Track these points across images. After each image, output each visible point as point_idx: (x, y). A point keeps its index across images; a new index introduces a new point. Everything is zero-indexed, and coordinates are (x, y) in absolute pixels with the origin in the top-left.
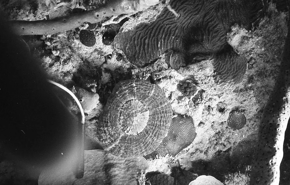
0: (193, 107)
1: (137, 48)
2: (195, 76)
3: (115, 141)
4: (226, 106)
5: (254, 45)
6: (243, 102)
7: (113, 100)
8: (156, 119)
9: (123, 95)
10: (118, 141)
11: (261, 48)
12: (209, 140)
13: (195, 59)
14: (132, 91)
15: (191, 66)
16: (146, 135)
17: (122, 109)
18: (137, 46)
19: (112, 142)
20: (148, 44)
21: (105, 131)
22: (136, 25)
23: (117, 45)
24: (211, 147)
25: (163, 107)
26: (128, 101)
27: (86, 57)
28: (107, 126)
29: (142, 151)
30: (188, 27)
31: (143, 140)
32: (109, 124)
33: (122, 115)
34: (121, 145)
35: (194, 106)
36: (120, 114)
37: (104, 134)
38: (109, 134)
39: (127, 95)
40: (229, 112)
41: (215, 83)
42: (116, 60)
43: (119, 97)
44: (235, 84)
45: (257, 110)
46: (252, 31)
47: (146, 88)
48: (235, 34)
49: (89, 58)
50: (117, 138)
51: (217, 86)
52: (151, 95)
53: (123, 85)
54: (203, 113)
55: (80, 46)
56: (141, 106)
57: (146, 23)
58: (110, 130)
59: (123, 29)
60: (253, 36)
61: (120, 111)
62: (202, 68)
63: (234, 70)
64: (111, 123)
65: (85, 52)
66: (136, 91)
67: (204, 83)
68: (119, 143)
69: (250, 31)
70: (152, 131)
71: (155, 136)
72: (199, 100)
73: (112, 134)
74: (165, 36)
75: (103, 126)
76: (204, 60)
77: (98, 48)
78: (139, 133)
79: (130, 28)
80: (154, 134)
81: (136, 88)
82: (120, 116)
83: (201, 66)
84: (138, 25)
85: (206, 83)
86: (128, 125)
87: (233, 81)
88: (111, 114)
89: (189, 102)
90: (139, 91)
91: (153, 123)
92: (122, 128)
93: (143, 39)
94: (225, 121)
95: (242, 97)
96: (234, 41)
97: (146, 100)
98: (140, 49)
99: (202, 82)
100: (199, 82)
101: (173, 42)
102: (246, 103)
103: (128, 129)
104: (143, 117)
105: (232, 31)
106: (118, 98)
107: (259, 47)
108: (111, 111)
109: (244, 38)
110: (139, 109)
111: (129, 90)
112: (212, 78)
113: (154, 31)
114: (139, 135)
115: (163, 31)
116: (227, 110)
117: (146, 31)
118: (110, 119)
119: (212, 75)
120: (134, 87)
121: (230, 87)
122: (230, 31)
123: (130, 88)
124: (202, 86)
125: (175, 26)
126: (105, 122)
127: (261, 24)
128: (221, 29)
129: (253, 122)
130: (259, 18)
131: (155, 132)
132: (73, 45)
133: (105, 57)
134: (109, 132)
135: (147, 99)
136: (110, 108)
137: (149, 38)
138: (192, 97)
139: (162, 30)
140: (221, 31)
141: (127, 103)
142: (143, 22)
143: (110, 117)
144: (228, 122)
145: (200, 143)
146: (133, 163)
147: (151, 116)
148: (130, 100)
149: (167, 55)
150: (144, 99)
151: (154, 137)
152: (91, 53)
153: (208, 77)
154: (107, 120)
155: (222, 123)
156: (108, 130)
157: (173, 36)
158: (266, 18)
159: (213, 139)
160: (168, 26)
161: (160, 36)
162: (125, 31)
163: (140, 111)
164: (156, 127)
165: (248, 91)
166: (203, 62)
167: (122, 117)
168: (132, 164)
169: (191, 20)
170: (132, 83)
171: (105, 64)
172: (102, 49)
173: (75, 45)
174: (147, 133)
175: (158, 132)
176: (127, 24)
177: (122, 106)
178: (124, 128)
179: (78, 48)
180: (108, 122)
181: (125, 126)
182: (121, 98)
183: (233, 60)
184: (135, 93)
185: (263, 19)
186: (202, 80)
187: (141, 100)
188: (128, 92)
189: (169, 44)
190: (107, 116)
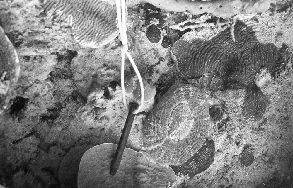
0: (217, 132)
1: (189, 60)
2: (227, 103)
3: (160, 141)
4: (242, 140)
5: (274, 91)
6: (254, 141)
7: (169, 98)
8: (198, 131)
9: (179, 97)
10: (163, 143)
11: (279, 95)
12: (217, 172)
13: (233, 86)
14: (188, 94)
15: (229, 91)
16: (186, 144)
17: (174, 109)
18: (189, 58)
19: (157, 142)
20: (198, 59)
21: (154, 127)
22: (194, 38)
23: (174, 50)
24: (216, 180)
25: (206, 120)
26: (181, 104)
27: (142, 53)
28: (158, 123)
29: (177, 160)
30: (230, 57)
31: (182, 149)
32: (160, 122)
33: (172, 115)
34: (163, 147)
35: (219, 132)
36: (171, 114)
37: (153, 131)
38: (157, 132)
39: (183, 97)
40: (243, 146)
41: (242, 114)
42: (167, 65)
43: (176, 96)
44: (255, 120)
45: (262, 152)
46: (274, 78)
47: (199, 96)
48: (263, 76)
49: (145, 54)
50: (163, 139)
51: (243, 117)
52: (202, 104)
53: (180, 86)
54: (225, 141)
55: (143, 40)
56: (189, 113)
57: (202, 40)
58: (159, 128)
59: (184, 37)
60: (276, 83)
61: (171, 111)
62: (237, 96)
63: (257, 108)
64: (162, 120)
65: (144, 47)
66: (191, 96)
67: (233, 111)
68: (163, 145)
69: (273, 78)
70: (192, 141)
71: (193, 148)
72: (223, 127)
73: (160, 132)
74: (213, 58)
75: (154, 122)
76: (241, 89)
77: (155, 48)
78: (180, 140)
79: (188, 40)
80: (193, 145)
81: (192, 92)
82: (171, 116)
83: (237, 94)
84: (195, 38)
85: (234, 112)
86: (174, 129)
87: (255, 118)
88: (164, 111)
89: (214, 127)
90: (194, 97)
91: (195, 134)
92: (169, 129)
93: (195, 53)
94: (237, 155)
95: (256, 135)
96: (260, 82)
97: (195, 108)
98: (190, 62)
99: (231, 111)
100: (229, 109)
101: (217, 66)
102: (257, 142)
103: (173, 133)
104: (188, 124)
105: (261, 73)
106: (174, 97)
107: (277, 94)
108: (165, 108)
109: (268, 82)
110: (187, 115)
111: (185, 93)
112: (241, 108)
113: (205, 49)
114: (180, 142)
115: (212, 53)
116: (242, 144)
117: (199, 47)
118: (162, 116)
119: (241, 106)
120: (190, 91)
121: (251, 122)
122: (259, 72)
123: (187, 91)
124: (230, 114)
125: (222, 52)
126: (157, 118)
127: (281, 75)
128: (252, 68)
129: (257, 163)
130: (281, 69)
131: (194, 143)
132: (137, 36)
133: (159, 59)
134: (158, 130)
135: (197, 107)
136: (165, 105)
137: (200, 55)
138: (218, 123)
139: (212, 51)
140: (252, 70)
141: (180, 104)
142: (200, 38)
143: (163, 114)
144: (239, 157)
145: (208, 174)
146: (162, 173)
147: (194, 126)
148: (183, 104)
149: (209, 75)
150: (195, 106)
151: (191, 149)
152: (148, 50)
153: (238, 106)
154: (160, 116)
155: (234, 157)
156: (157, 127)
157: (218, 60)
158: (286, 71)
159: (221, 171)
160: (217, 49)
161: (209, 56)
162: (184, 40)
163: (187, 118)
164: (196, 138)
165: (262, 132)
166: (240, 91)
167: (172, 118)
168: (160, 174)
169: (234, 51)
170: (189, 87)
171: (158, 65)
172: (158, 50)
173: (138, 37)
174: (187, 142)
175: (196, 145)
176: (188, 35)
177: (175, 106)
178: (170, 130)
179: (140, 41)
180: (159, 119)
181: (172, 128)
182: (177, 98)
183: (258, 99)
184: (189, 97)
185: (284, 71)
186: (231, 109)
187: (191, 107)
188: (184, 94)
189: (213, 66)
190: (160, 112)
